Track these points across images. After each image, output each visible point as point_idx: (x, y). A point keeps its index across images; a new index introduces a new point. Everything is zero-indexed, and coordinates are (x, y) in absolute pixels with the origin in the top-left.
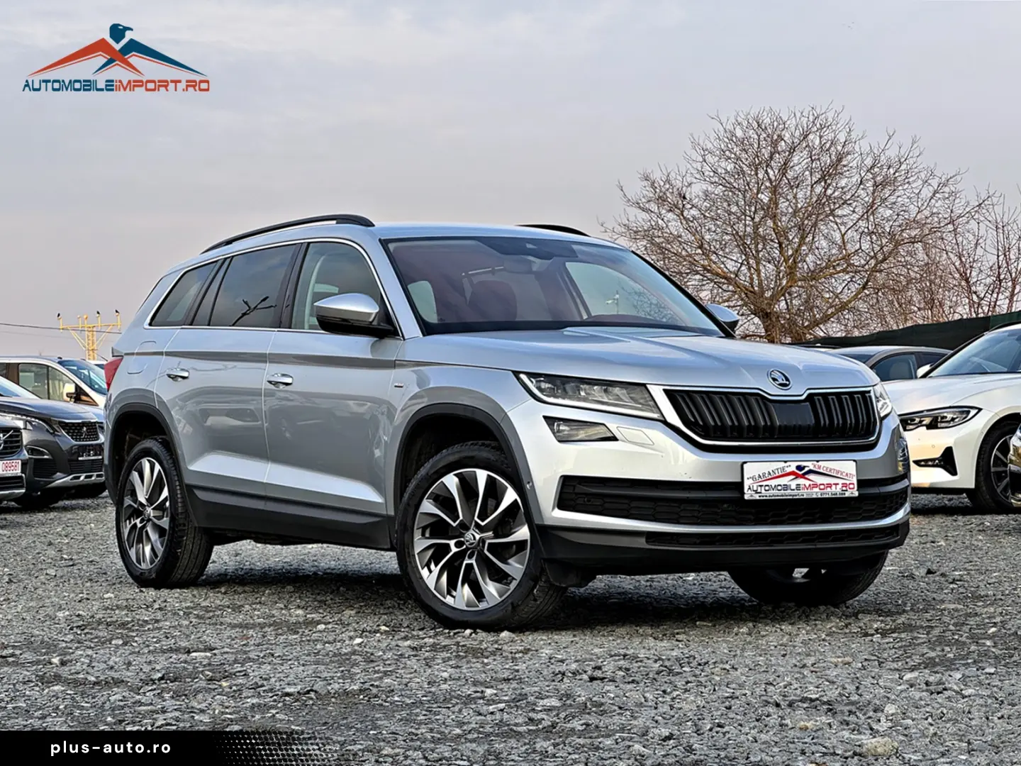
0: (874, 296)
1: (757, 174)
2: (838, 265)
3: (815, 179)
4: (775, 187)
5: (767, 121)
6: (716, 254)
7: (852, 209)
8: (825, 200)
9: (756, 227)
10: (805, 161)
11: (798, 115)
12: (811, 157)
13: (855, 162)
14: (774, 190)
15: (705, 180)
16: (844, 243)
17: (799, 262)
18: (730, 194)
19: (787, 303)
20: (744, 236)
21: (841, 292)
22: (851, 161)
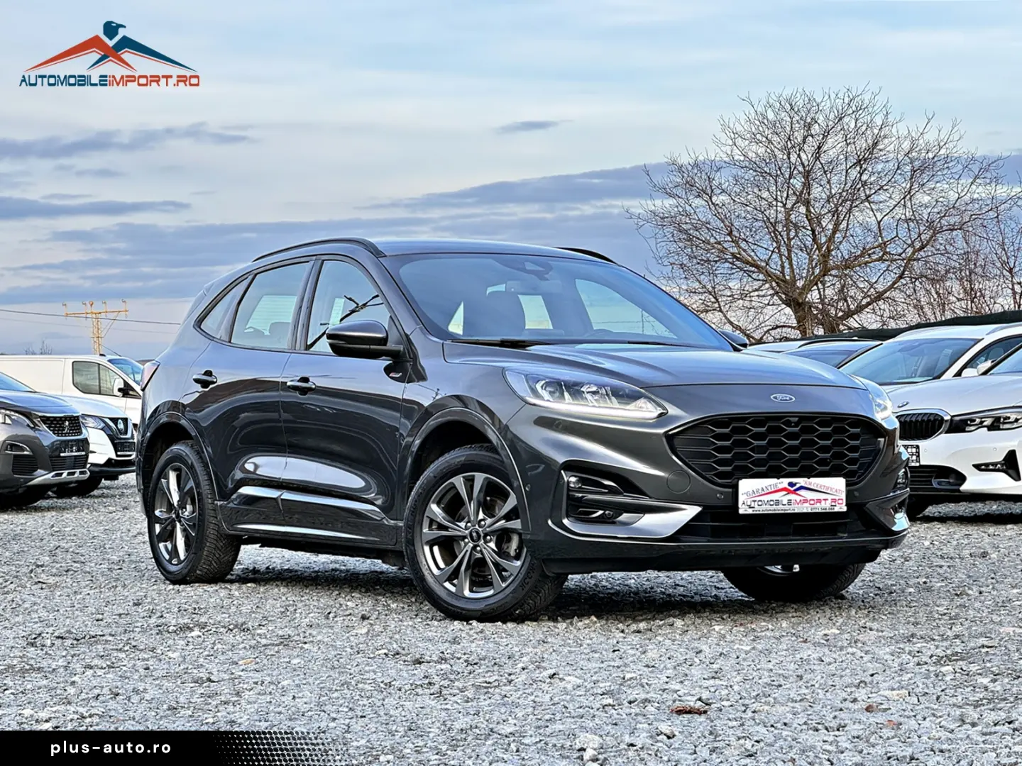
0: (911, 285)
1: (789, 158)
2: (874, 253)
3: (849, 164)
4: (809, 172)
5: (801, 103)
6: (747, 242)
7: (889, 195)
8: (860, 185)
9: (788, 213)
10: (840, 145)
11: (833, 96)
12: (846, 140)
13: (892, 145)
14: (807, 174)
15: (735, 165)
16: (880, 231)
17: (832, 250)
18: (761, 179)
19: (820, 293)
20: (775, 223)
21: (876, 282)
22: (888, 146)
